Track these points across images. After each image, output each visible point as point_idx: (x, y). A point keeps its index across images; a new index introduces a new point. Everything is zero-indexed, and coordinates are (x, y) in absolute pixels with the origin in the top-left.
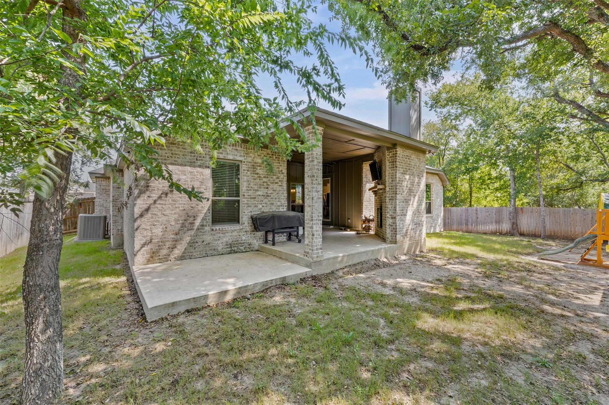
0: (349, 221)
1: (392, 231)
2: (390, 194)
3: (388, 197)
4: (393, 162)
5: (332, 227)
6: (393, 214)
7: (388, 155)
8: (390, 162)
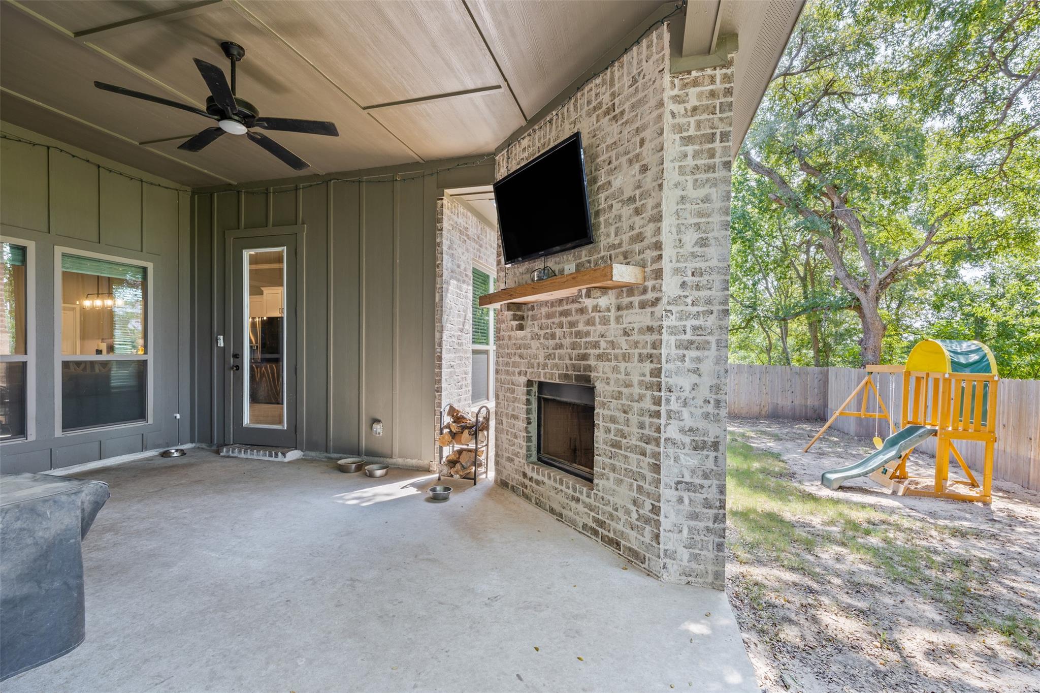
0: (378, 428)
1: (694, 516)
2: (683, 316)
3: (673, 331)
4: (711, 138)
5: (293, 455)
6: (701, 424)
7: (677, 99)
8: (688, 140)
